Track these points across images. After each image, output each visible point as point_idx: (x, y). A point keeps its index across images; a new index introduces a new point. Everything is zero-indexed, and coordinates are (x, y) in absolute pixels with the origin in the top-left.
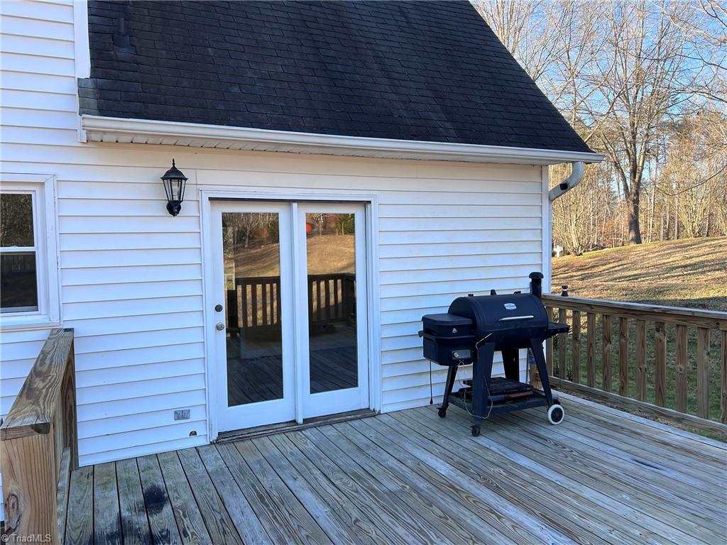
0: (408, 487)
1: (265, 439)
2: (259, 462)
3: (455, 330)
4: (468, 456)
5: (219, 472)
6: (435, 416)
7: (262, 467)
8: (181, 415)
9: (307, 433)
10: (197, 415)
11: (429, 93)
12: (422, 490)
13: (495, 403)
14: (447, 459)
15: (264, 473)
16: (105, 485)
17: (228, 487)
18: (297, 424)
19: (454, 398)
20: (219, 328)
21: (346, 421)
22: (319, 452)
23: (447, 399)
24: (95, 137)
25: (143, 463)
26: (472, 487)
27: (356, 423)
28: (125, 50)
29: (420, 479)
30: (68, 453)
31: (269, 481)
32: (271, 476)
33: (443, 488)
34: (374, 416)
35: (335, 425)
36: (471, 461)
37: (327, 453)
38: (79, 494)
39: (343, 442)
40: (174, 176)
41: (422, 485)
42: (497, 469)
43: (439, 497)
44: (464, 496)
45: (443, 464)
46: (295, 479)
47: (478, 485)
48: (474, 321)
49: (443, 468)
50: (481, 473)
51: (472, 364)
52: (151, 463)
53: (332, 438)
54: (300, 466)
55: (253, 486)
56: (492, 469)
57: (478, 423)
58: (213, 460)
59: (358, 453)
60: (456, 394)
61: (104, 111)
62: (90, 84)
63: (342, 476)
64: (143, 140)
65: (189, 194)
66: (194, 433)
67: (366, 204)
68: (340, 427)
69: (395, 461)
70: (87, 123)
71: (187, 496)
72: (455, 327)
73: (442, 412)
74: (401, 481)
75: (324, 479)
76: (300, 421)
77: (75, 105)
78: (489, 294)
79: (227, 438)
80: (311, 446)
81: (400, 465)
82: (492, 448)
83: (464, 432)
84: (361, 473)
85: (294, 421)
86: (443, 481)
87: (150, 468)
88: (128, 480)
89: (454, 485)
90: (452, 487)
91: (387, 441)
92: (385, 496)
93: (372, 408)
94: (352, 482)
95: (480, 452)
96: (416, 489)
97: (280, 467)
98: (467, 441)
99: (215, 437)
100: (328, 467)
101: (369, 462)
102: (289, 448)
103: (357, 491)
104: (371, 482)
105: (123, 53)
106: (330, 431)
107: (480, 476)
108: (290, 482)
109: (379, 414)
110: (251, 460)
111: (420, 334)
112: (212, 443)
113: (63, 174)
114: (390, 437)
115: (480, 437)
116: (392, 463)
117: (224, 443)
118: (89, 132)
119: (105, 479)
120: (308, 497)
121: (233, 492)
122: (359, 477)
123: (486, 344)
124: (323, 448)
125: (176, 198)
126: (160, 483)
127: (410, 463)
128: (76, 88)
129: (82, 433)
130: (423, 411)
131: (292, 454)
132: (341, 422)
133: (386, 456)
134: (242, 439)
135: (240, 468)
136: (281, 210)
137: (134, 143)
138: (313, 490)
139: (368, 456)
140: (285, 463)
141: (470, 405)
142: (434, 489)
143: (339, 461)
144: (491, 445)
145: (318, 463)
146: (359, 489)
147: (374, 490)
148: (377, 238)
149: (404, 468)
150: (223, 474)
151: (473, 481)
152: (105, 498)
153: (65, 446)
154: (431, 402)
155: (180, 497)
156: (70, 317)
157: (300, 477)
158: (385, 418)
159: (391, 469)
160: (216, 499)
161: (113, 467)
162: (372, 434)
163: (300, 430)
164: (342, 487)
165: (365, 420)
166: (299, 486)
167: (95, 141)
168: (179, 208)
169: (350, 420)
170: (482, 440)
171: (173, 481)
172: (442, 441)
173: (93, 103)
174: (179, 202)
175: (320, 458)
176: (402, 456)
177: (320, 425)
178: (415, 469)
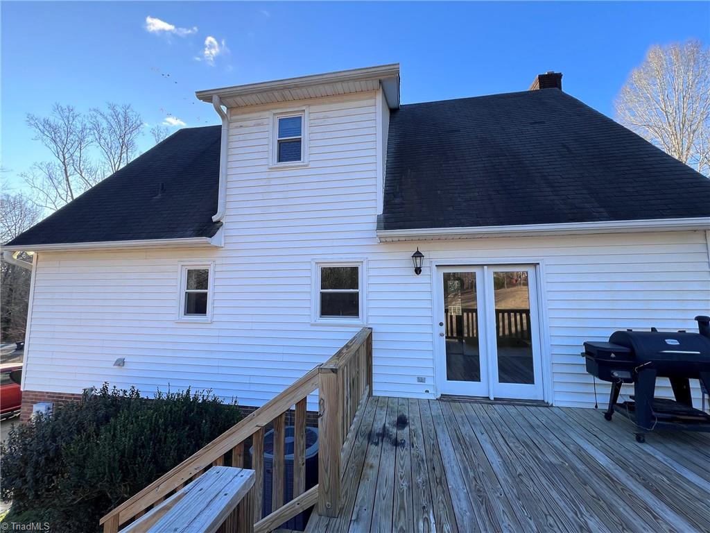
0: (567, 464)
1: (468, 404)
2: (462, 417)
3: (613, 355)
4: (630, 457)
5: (438, 417)
6: (602, 418)
7: (463, 420)
8: (421, 380)
9: (496, 407)
10: (429, 382)
11: (585, 192)
12: (579, 470)
13: (659, 419)
14: (609, 454)
15: (463, 424)
16: (381, 408)
17: (441, 427)
18: (490, 400)
19: (618, 407)
20: (441, 335)
21: (525, 405)
22: (502, 421)
23: (612, 407)
24: (383, 240)
25: (401, 401)
26: (629, 482)
27: (532, 409)
28: (398, 199)
29: (579, 461)
30: (368, 387)
31: (465, 430)
32: (468, 427)
33: (599, 474)
34: (547, 407)
35: (517, 407)
36: (632, 461)
37: (507, 423)
38: (370, 409)
39: (520, 419)
40: (418, 255)
41: (580, 466)
42: (659, 476)
43: (594, 480)
44: (619, 487)
45: (602, 456)
46: (482, 434)
47: (634, 482)
48: (633, 350)
49: (603, 460)
50: (641, 473)
51: (633, 384)
52: (404, 402)
53: (513, 415)
54: (487, 426)
55: (455, 430)
56: (654, 474)
57: (642, 432)
58: (437, 409)
59: (530, 429)
60: (620, 405)
61: (386, 228)
62: (382, 217)
63: (514, 441)
64: (404, 239)
65: (424, 264)
66: (427, 391)
67: (536, 265)
68: (520, 408)
69: (559, 442)
70: (378, 234)
71: (418, 425)
72: (614, 353)
73: (608, 416)
74: (563, 458)
75: (502, 439)
76: (492, 398)
77: (375, 226)
78: (650, 331)
79: (445, 398)
80: (497, 416)
81: (563, 446)
82: (657, 456)
83: (628, 436)
84: (530, 443)
85: (488, 398)
86: (601, 469)
87: (404, 405)
88: (392, 408)
89: (610, 475)
90: (609, 477)
91: (555, 427)
92: (546, 465)
93: (546, 401)
94: (521, 447)
95: (644, 457)
96: (574, 468)
97: (474, 424)
98: (630, 444)
99: (439, 396)
100: (506, 432)
101: (538, 438)
102: (482, 413)
103: (524, 455)
104: (537, 452)
105: (397, 201)
106: (511, 409)
107: (640, 476)
108: (479, 435)
109: (552, 406)
110: (457, 415)
111: (583, 355)
112: (437, 399)
113: (371, 257)
114: (558, 424)
115: (644, 444)
116: (557, 443)
117: (444, 401)
118: (380, 238)
119: (382, 405)
120: (488, 447)
121: (443, 431)
122: (528, 446)
123: (647, 370)
124: (505, 419)
125: (419, 266)
126: (406, 414)
127: (572, 447)
128: (376, 219)
129: (374, 379)
130: (591, 412)
131: (483, 418)
132: (521, 405)
133: (551, 436)
134: (455, 401)
135: (450, 418)
136: (477, 271)
137: (400, 241)
138: (493, 444)
139: (537, 433)
140: (477, 422)
141: (633, 416)
142: (590, 472)
143: (514, 431)
144: (656, 454)
145: (500, 428)
146: (526, 453)
147: (537, 458)
148: (545, 287)
149: (566, 449)
150: (440, 418)
151: (631, 478)
152: (380, 414)
153: (367, 384)
154: (596, 407)
155: (415, 425)
156: (372, 322)
157: (485, 434)
158: (556, 410)
159: (555, 447)
160: (433, 431)
161: (387, 399)
162: (544, 419)
163: (492, 404)
164: (514, 448)
165: (539, 408)
166: (484, 439)
167: (384, 241)
168: (420, 271)
169: (528, 405)
170: (647, 448)
171: (412, 415)
172: (605, 438)
173: (382, 224)
174: (420, 268)
175: (502, 425)
176: (566, 440)
177: (505, 404)
178: (575, 452)
